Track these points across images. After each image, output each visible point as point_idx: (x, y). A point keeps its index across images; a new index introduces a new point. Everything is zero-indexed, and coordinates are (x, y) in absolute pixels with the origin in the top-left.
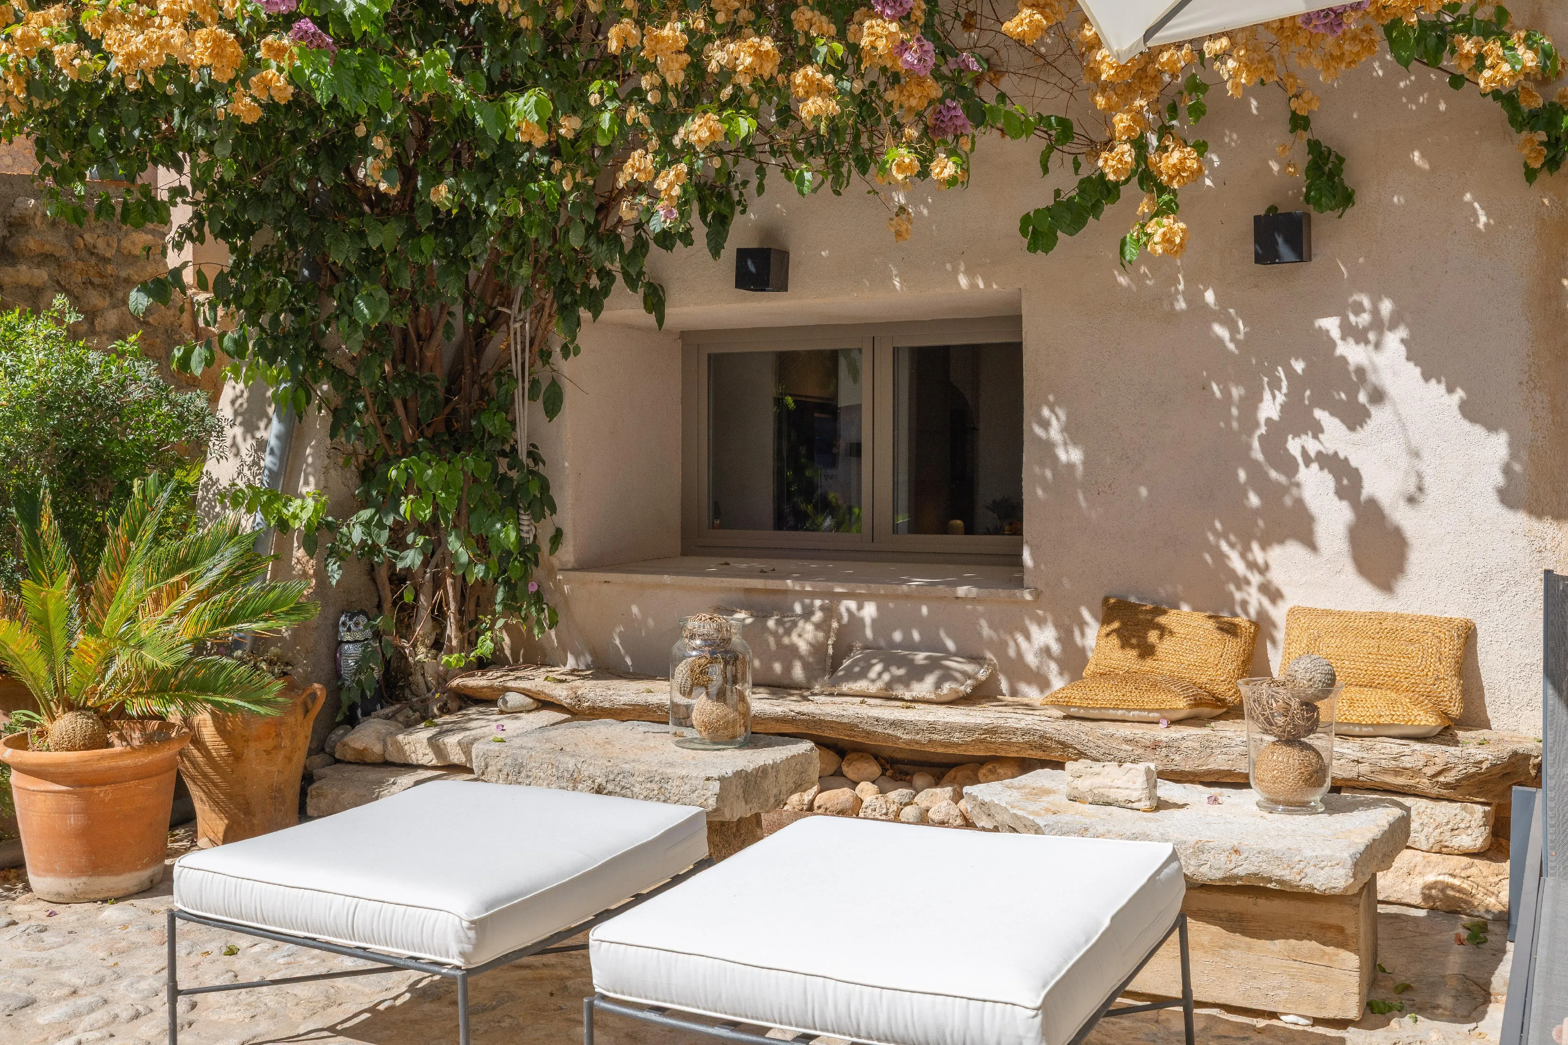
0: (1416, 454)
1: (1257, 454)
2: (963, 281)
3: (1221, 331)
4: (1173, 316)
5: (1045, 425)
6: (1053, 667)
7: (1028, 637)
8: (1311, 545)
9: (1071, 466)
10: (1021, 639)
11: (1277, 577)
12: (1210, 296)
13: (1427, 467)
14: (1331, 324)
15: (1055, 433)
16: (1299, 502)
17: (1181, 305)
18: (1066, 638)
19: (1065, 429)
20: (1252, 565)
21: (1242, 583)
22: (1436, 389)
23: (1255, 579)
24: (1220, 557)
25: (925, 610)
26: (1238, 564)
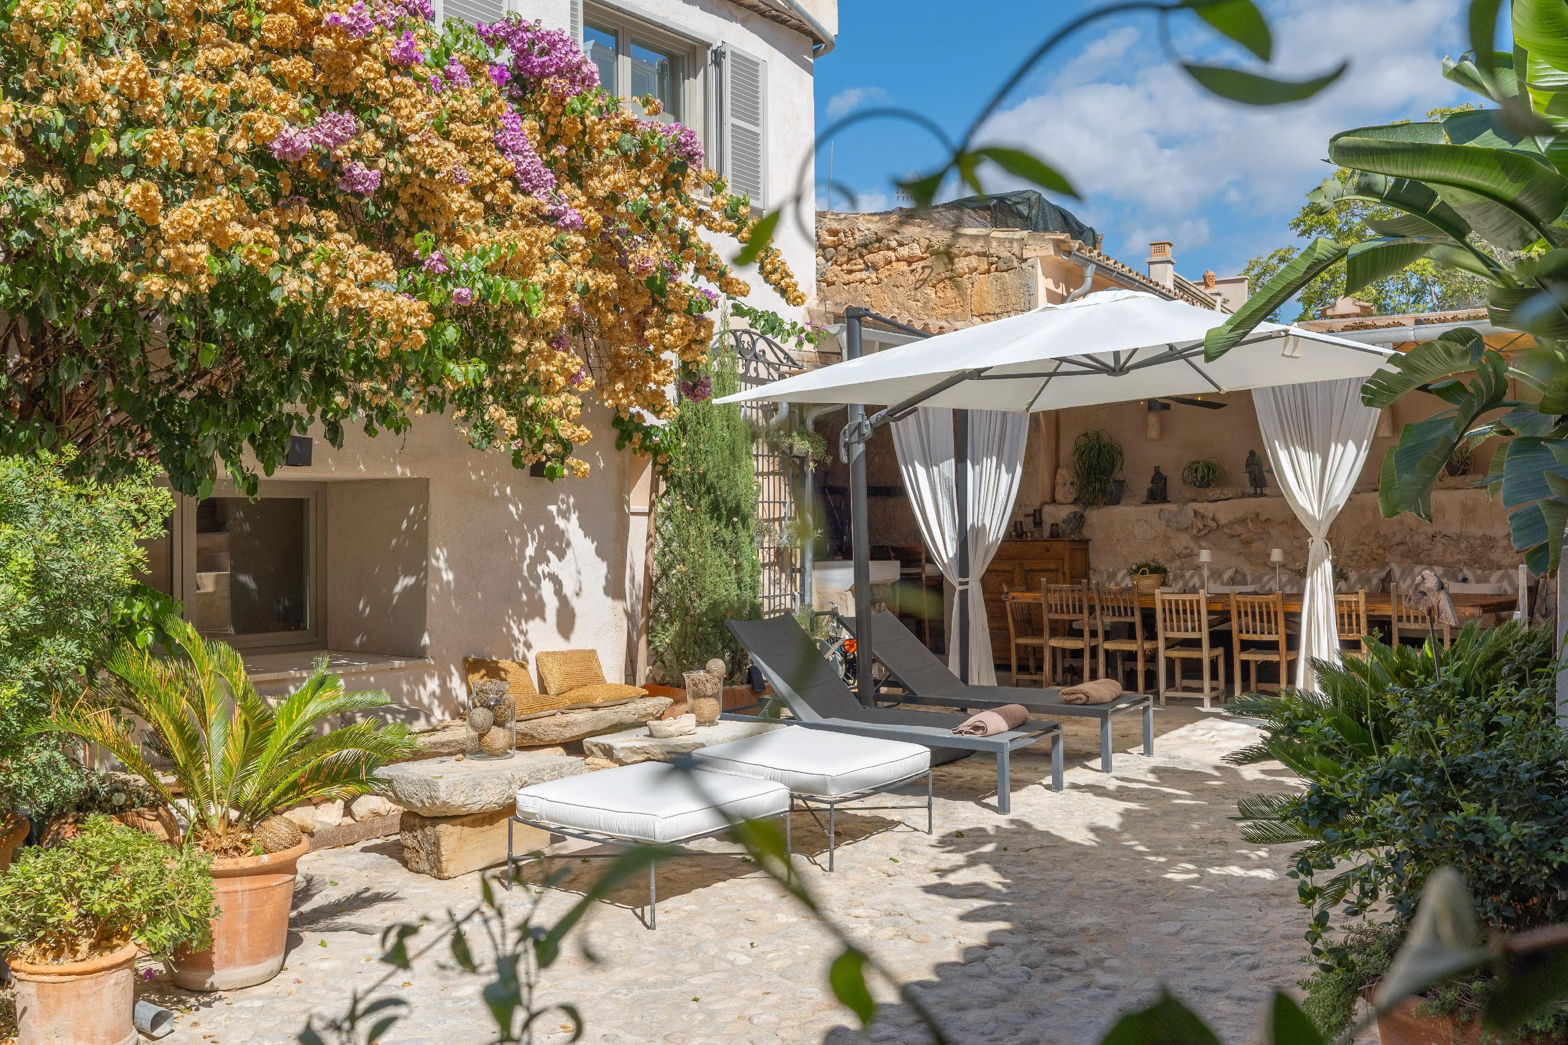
0: (579, 573)
1: (526, 574)
2: (399, 469)
3: (512, 508)
4: (494, 499)
5: (437, 559)
6: (436, 702)
7: (425, 686)
8: (543, 618)
9: (448, 582)
10: (421, 688)
11: (531, 637)
12: (508, 490)
13: (584, 579)
14: (553, 508)
15: (442, 564)
16: (540, 597)
17: (496, 493)
18: (443, 685)
19: (446, 561)
20: (521, 632)
21: (517, 641)
22: (588, 541)
23: (522, 639)
24: (510, 628)
25: (372, 679)
26: (516, 632)
